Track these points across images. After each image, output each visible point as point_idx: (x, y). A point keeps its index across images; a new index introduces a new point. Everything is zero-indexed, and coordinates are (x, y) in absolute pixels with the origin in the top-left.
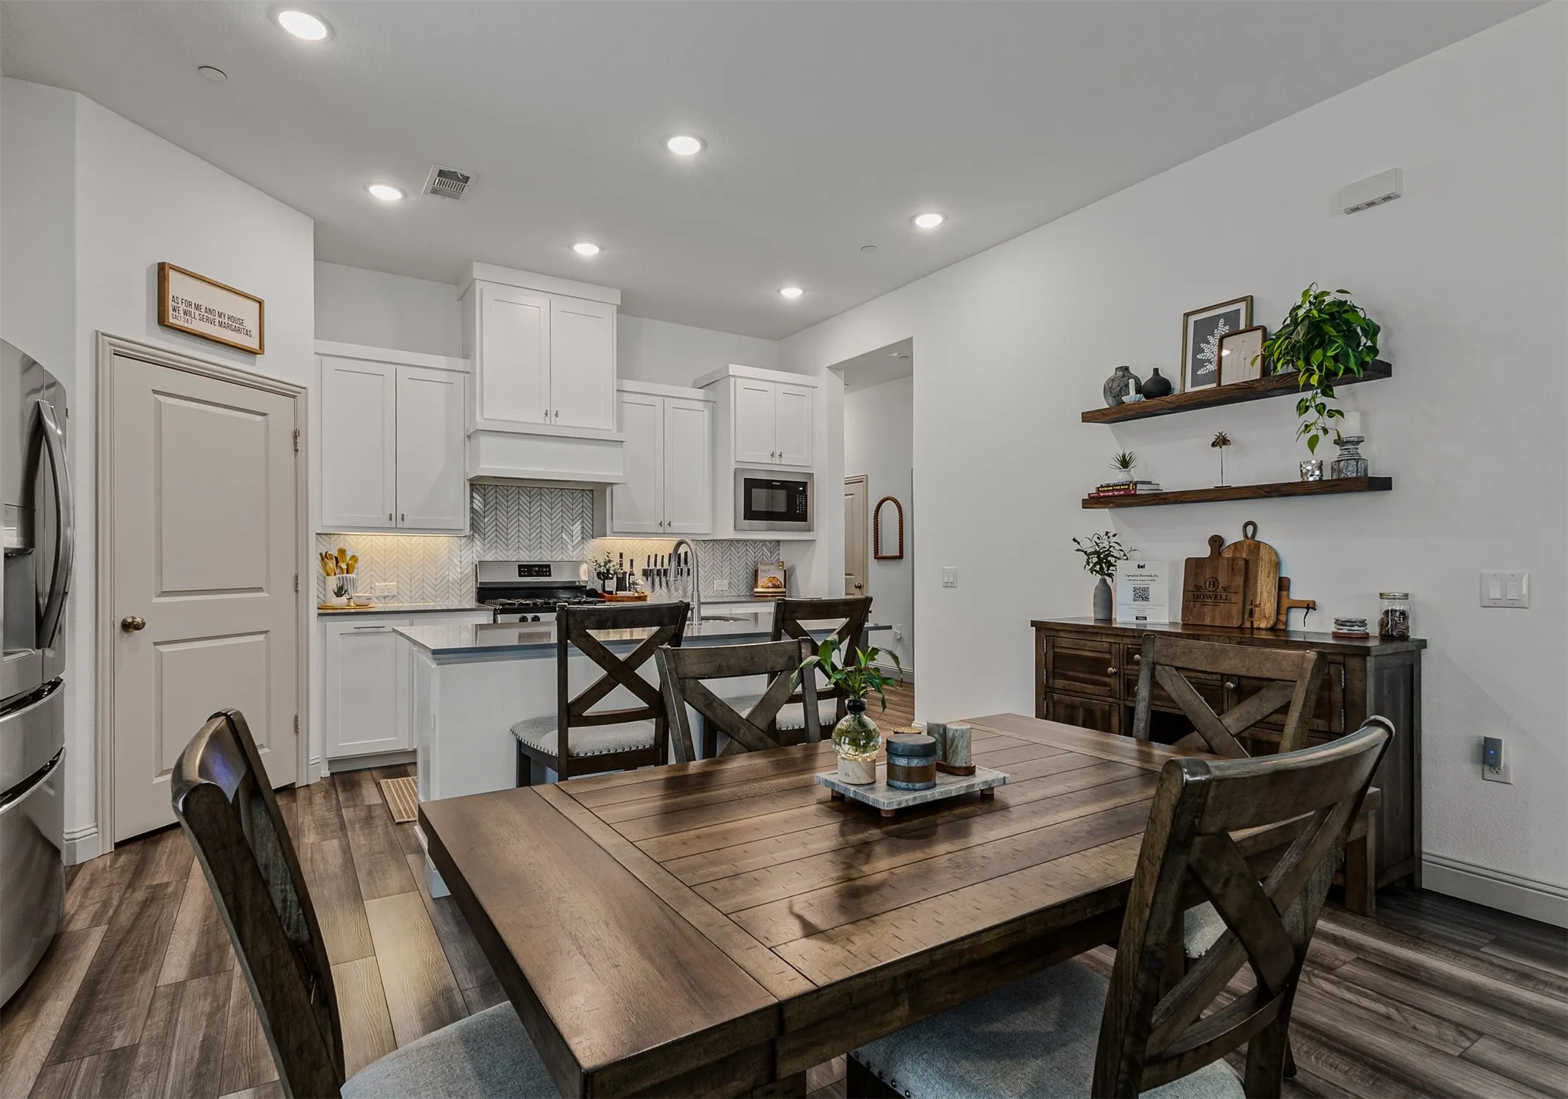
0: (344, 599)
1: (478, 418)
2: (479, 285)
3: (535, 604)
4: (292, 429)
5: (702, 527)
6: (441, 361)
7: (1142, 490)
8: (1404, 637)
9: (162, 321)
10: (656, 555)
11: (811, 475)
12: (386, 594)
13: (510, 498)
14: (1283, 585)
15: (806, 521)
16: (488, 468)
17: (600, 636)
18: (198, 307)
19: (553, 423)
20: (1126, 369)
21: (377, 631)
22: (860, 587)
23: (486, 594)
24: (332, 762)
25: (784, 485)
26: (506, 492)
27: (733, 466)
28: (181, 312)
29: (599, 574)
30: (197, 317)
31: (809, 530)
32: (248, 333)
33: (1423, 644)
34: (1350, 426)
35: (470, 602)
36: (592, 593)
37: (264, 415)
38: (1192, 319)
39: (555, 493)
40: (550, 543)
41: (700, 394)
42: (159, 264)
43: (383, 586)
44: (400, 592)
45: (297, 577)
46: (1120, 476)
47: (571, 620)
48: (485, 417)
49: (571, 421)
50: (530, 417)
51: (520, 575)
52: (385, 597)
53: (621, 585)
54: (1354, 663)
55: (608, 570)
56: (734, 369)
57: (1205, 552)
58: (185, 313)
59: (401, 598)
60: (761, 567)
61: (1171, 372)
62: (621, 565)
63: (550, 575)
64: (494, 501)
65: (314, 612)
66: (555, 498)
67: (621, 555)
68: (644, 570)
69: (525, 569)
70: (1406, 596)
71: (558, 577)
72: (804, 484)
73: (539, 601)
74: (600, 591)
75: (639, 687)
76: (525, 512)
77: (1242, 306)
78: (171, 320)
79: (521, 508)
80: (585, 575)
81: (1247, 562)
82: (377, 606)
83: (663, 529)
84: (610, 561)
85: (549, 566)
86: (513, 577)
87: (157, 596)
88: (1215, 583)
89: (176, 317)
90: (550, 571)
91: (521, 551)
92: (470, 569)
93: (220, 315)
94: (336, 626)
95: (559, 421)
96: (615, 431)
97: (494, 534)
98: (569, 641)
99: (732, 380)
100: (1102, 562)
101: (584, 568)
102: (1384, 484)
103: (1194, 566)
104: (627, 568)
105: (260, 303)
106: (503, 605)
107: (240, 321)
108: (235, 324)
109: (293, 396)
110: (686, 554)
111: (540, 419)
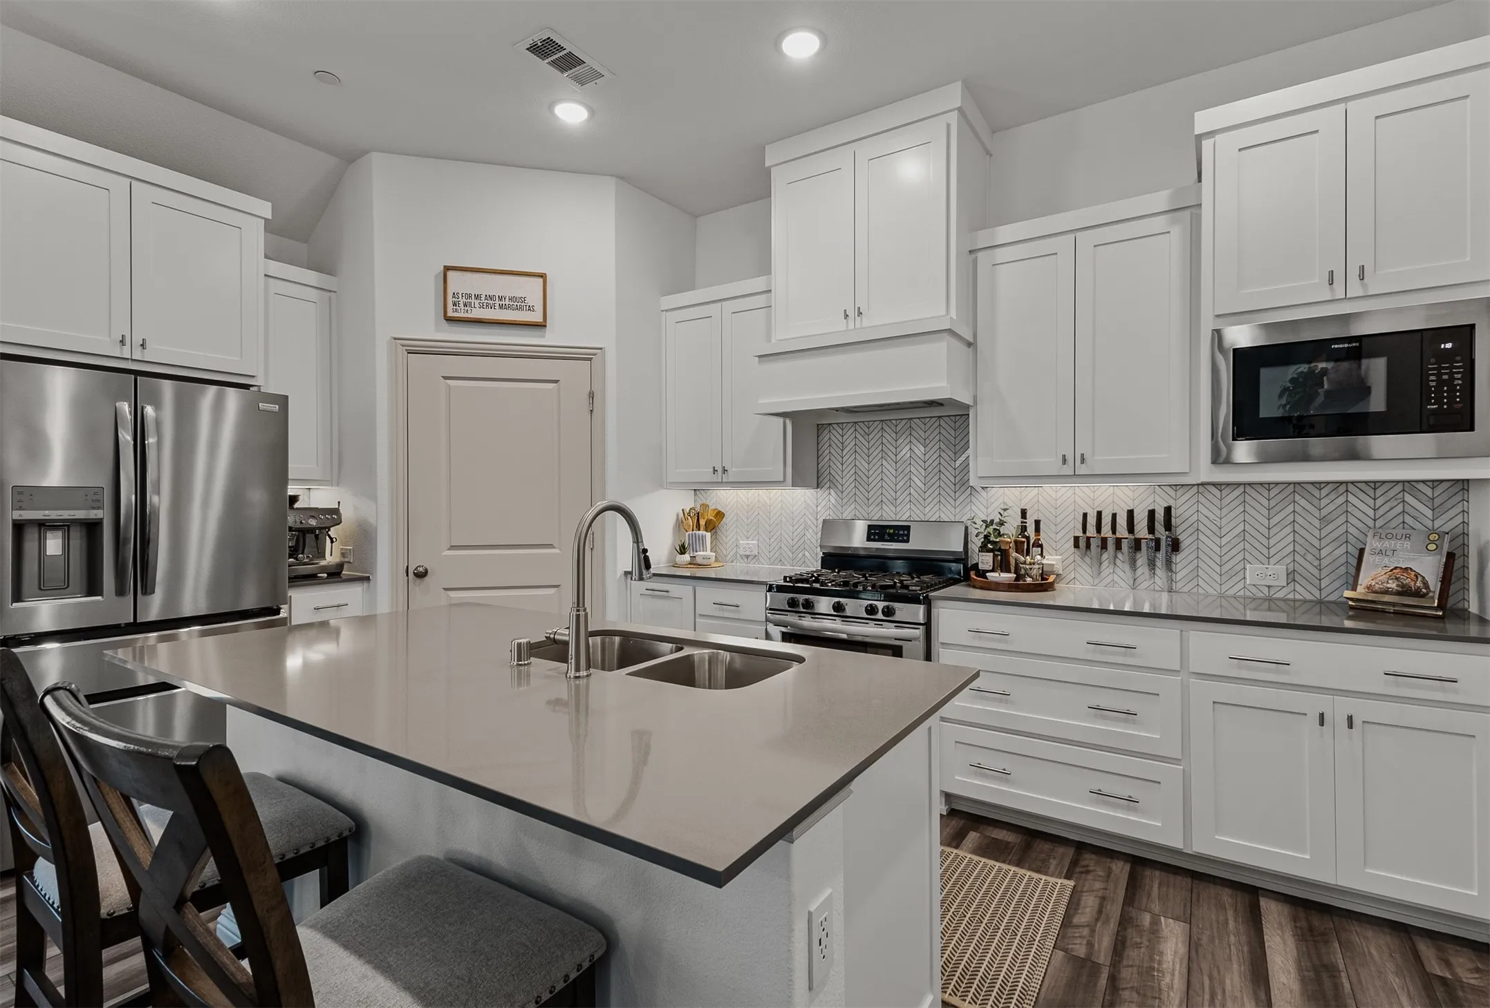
0: (687, 557)
1: (772, 342)
2: (773, 173)
4: (588, 391)
5: (1173, 462)
6: (762, 282)
9: (446, 316)
10: (1099, 514)
12: (748, 553)
13: (871, 437)
18: (477, 297)
19: (861, 324)
26: (867, 431)
27: (1211, 328)
28: (462, 305)
30: (477, 305)
31: (1481, 451)
32: (531, 309)
37: (556, 382)
39: (929, 425)
40: (922, 494)
42: (441, 268)
43: (745, 544)
44: (760, 551)
48: (777, 338)
49: (882, 317)
50: (828, 325)
51: (869, 540)
52: (747, 557)
56: (1203, 119)
58: (465, 305)
59: (761, 559)
60: (1372, 544)
62: (1020, 529)
63: (907, 541)
64: (853, 443)
66: (929, 432)
67: (1024, 513)
68: (1074, 539)
69: (876, 532)
71: (917, 543)
76: (890, 454)
78: (452, 314)
79: (885, 449)
83: (1072, 467)
85: (908, 528)
87: (448, 550)
89: (457, 310)
90: (908, 535)
91: (884, 506)
93: (501, 298)
95: (865, 320)
97: (853, 485)
99: (1207, 143)
105: (543, 277)
107: (523, 299)
108: (519, 303)
109: (590, 359)
110: (1168, 510)
111: (841, 325)
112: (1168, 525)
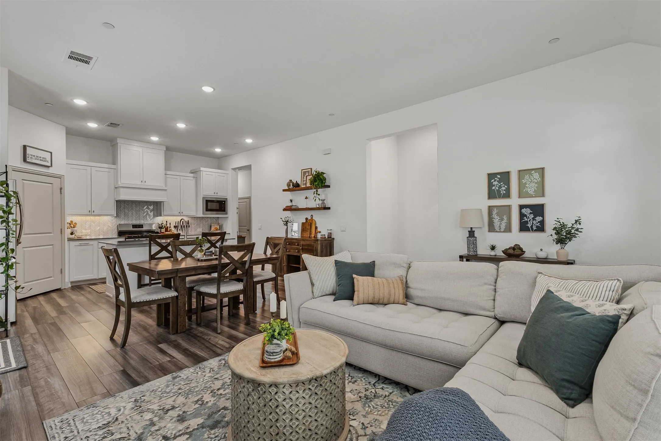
0: (74, 236)
1: (119, 183)
2: (119, 144)
3: (139, 236)
4: (60, 187)
5: (193, 214)
6: (106, 166)
7: (293, 207)
8: (331, 237)
9: (25, 160)
10: (178, 222)
11: (227, 199)
12: (86, 234)
13: (129, 205)
14: (316, 228)
15: (225, 211)
16: (123, 197)
17: (159, 240)
18: (34, 156)
19: (144, 184)
20: (291, 180)
21: (87, 245)
22: (248, 230)
23: (121, 234)
24: (72, 282)
25: (218, 202)
26: (128, 203)
27: (202, 196)
29: (159, 227)
30: (34, 159)
31: (226, 214)
32: (48, 162)
33: (334, 239)
34: (322, 197)
35: (116, 236)
36: (158, 233)
37: (52, 184)
38: (303, 171)
39: (144, 204)
40: (142, 218)
41: (192, 175)
42: (24, 145)
43: (86, 231)
44: (91, 233)
45: (61, 229)
46: (290, 204)
47: (152, 237)
48: (122, 182)
49: (150, 183)
50: (137, 183)
51: (133, 228)
53: (166, 230)
54: (316, 242)
55: (162, 226)
56: (202, 169)
57: (304, 221)
58: (31, 158)
59: (91, 235)
60: (212, 225)
61: (299, 182)
62: (167, 224)
63: (143, 228)
64: (124, 206)
65: (66, 240)
67: (167, 222)
68: (174, 226)
69: (134, 226)
70: (331, 230)
71: (145, 228)
72: (225, 201)
73: (140, 235)
74: (160, 232)
75: (168, 251)
76: (134, 209)
77: (310, 170)
78: (28, 160)
80: (154, 228)
81: (311, 223)
82: (85, 238)
83: (180, 214)
84: (163, 223)
85: (143, 225)
86: (131, 229)
88: (306, 228)
89: (28, 159)
91: (133, 221)
92: (115, 226)
93: (40, 157)
94: (73, 243)
95: (146, 184)
96: (164, 187)
97: (124, 216)
98: (152, 242)
99: (202, 172)
100: (286, 223)
101: (154, 225)
102: (329, 208)
103: (303, 224)
104: (168, 225)
105: (51, 153)
106: (128, 236)
107: (45, 158)
108: (44, 160)
109: (60, 178)
110: (188, 221)
111: (140, 183)
112: (188, 223)
